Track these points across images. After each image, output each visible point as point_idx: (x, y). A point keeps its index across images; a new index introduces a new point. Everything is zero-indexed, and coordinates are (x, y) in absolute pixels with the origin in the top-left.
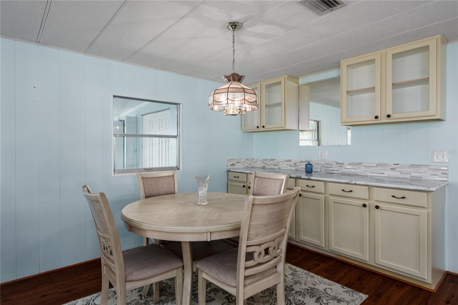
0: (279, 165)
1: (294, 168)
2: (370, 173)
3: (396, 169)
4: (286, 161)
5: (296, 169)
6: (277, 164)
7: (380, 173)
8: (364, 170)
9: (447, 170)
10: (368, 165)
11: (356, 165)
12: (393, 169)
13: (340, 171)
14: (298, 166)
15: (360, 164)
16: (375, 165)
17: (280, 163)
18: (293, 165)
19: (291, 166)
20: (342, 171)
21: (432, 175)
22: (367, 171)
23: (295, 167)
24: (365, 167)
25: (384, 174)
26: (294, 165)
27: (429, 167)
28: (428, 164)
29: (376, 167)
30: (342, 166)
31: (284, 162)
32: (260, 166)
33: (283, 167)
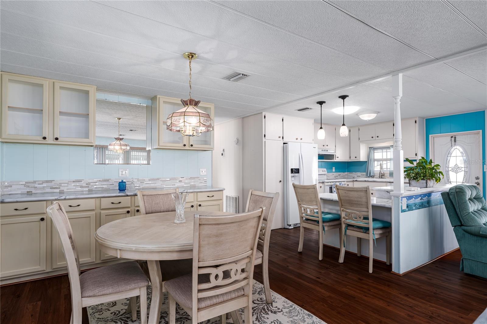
0: (61, 188)
1: (87, 189)
2: (166, 185)
3: (183, 181)
4: (74, 182)
5: (89, 189)
6: (58, 187)
7: (173, 185)
8: (161, 184)
9: (206, 179)
10: (164, 180)
11: (155, 180)
12: (180, 181)
13: (141, 187)
14: (92, 186)
15: (158, 179)
16: (169, 179)
17: (62, 185)
18: (84, 185)
19: (82, 187)
20: (143, 186)
21: (200, 183)
22: (164, 184)
23: (88, 187)
24: (161, 182)
25: (175, 185)
26: (87, 186)
27: (199, 178)
28: (198, 177)
29: (170, 180)
30: (144, 182)
31: (69, 183)
32: (20, 192)
33: (67, 189)
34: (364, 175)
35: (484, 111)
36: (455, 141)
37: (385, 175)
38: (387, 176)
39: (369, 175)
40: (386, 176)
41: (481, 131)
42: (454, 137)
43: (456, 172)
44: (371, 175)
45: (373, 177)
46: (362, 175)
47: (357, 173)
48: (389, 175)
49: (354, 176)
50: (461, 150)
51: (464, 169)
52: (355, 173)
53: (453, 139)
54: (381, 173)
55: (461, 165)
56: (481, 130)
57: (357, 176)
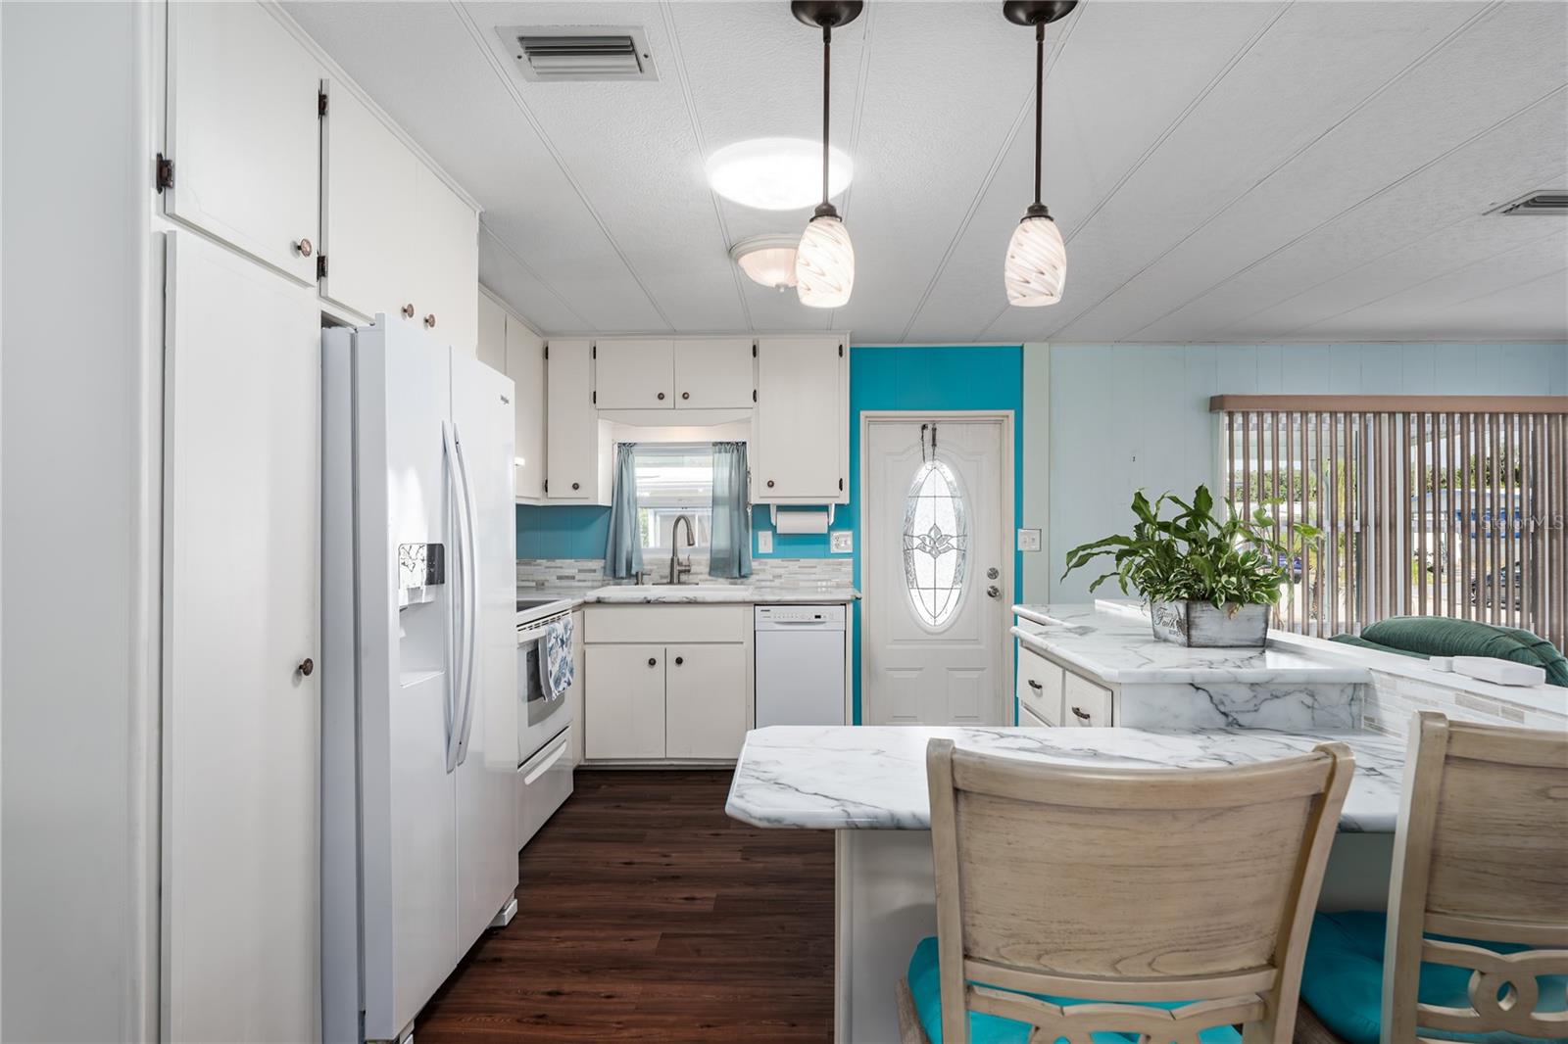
34: (595, 571)
35: (1022, 348)
36: (934, 445)
37: (694, 569)
38: (701, 573)
39: (623, 573)
40: (696, 574)
41: (1011, 413)
42: (930, 427)
43: (935, 553)
44: (634, 572)
45: (637, 578)
46: (580, 571)
47: (558, 562)
48: (708, 570)
49: (542, 578)
50: (950, 476)
51: (958, 541)
52: (550, 564)
53: (928, 433)
54: (679, 564)
55: (949, 527)
56: (1013, 412)
57: (560, 578)
